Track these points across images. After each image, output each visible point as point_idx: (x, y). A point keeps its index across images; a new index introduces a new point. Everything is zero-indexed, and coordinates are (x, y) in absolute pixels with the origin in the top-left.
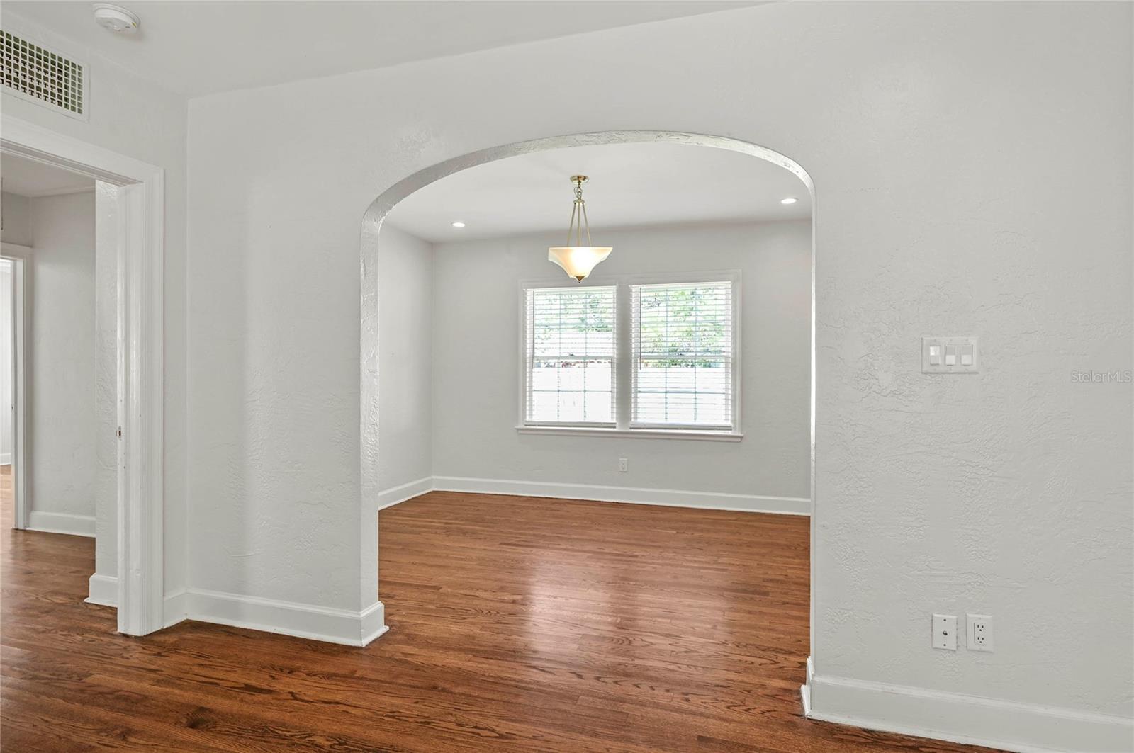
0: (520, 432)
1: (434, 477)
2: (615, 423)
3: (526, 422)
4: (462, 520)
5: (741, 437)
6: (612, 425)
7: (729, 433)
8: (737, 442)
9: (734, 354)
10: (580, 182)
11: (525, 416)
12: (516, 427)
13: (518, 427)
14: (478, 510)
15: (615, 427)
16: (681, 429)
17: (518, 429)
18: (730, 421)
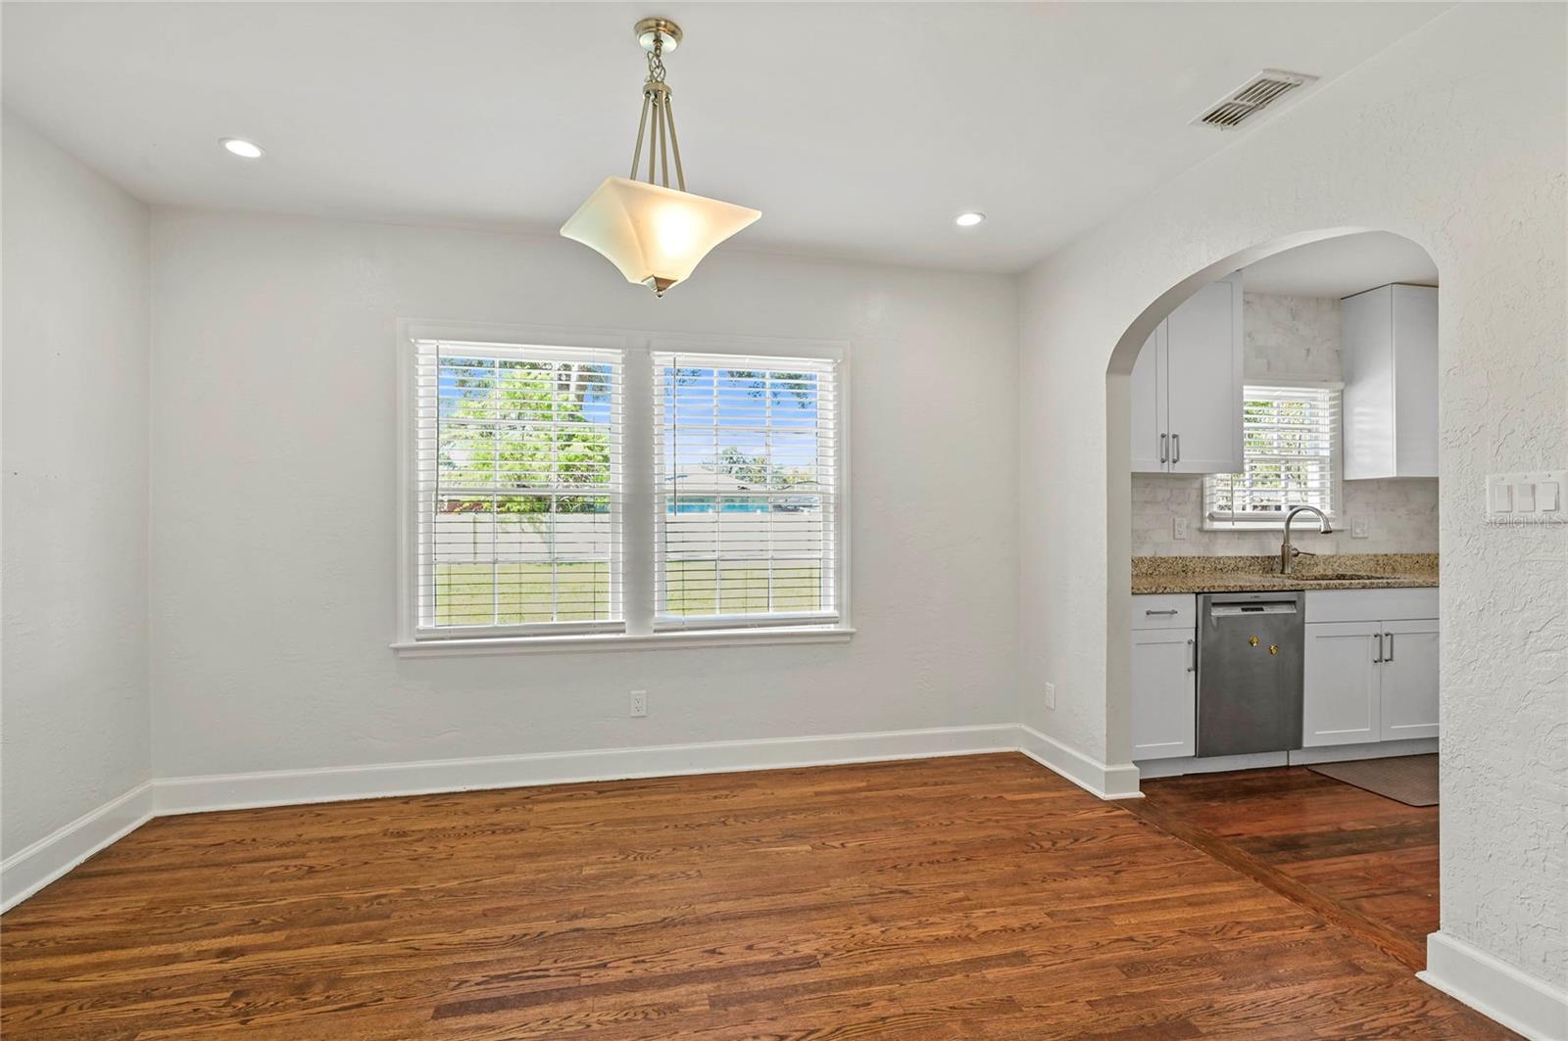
0: (402, 654)
1: (156, 782)
2: (623, 623)
3: (418, 630)
4: (275, 927)
5: (851, 634)
6: (618, 628)
7: (832, 628)
8: (845, 643)
9: (839, 487)
10: (658, 41)
11: (414, 618)
12: (393, 645)
13: (400, 644)
14: (311, 870)
15: (624, 631)
16: (753, 626)
17: (397, 650)
18: (832, 608)
